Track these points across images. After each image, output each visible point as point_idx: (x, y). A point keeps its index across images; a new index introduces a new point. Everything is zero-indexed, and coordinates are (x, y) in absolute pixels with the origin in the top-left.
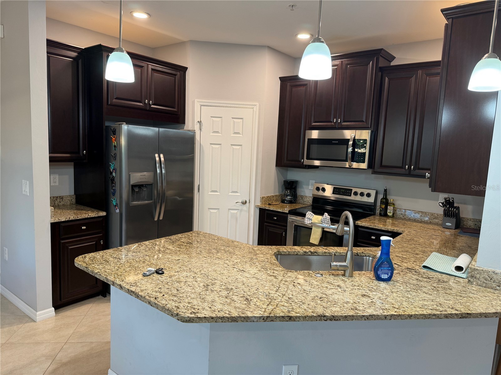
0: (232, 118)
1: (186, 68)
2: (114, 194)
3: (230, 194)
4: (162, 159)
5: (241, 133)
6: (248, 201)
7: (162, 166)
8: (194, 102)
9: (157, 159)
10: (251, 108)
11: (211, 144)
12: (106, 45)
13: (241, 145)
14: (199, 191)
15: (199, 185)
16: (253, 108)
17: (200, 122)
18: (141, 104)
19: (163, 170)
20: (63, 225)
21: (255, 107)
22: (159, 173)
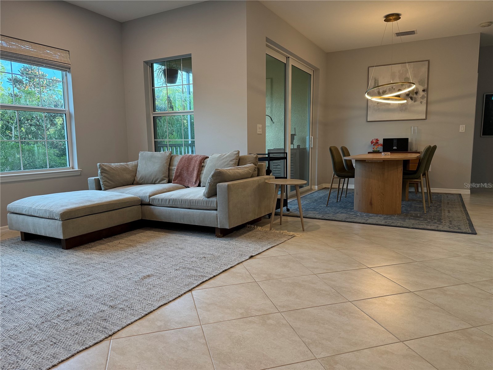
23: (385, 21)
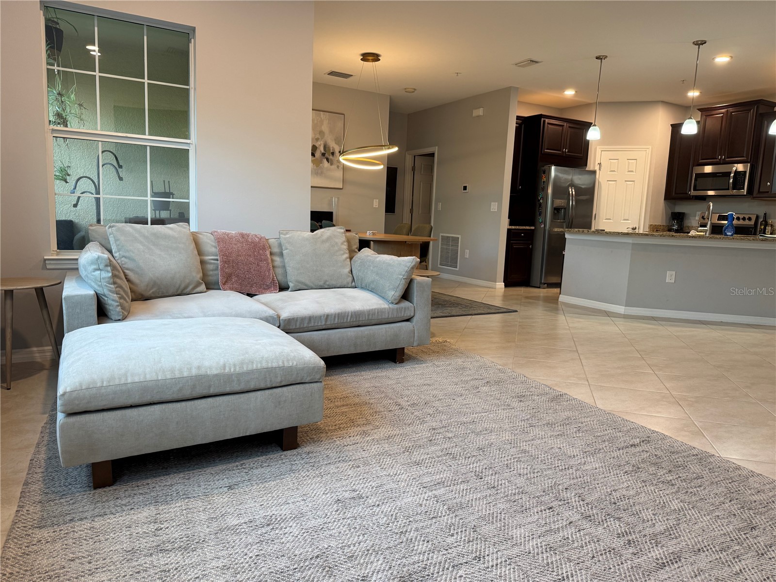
0: (628, 159)
1: (592, 124)
2: (540, 215)
3: (622, 221)
4: (574, 193)
5: (634, 171)
6: (637, 228)
8: (596, 149)
10: (644, 151)
11: (608, 181)
13: (634, 181)
14: (595, 219)
15: (595, 214)
16: (646, 151)
17: (600, 164)
18: (560, 152)
20: (513, 231)
21: (648, 150)
22: (571, 203)
23: (361, 59)
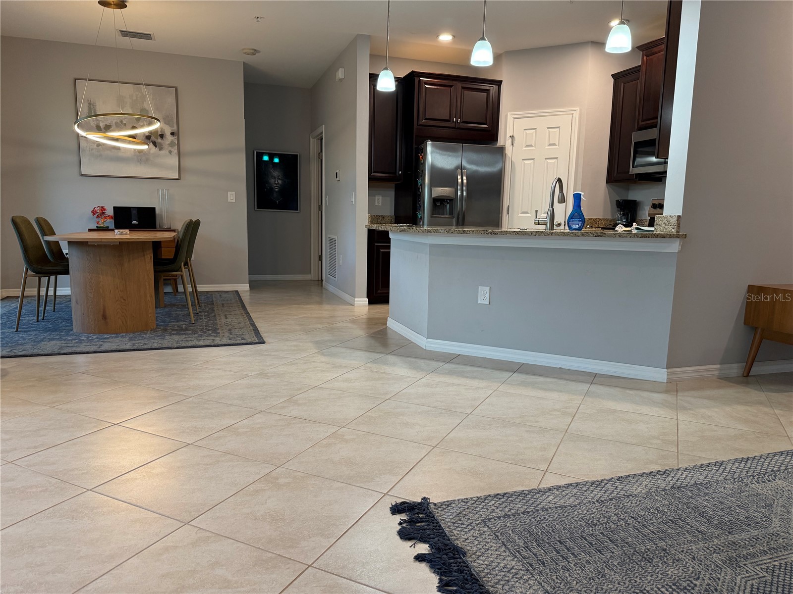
0: (548, 128)
1: (501, 82)
2: (419, 208)
5: (557, 144)
7: (464, 188)
8: (506, 116)
9: (460, 181)
10: (570, 114)
11: (523, 160)
12: (417, 71)
13: (557, 158)
14: (508, 214)
15: (508, 207)
16: (572, 114)
17: (512, 136)
18: (450, 123)
19: (464, 192)
21: (575, 113)
22: (460, 195)
23: (99, 3)
